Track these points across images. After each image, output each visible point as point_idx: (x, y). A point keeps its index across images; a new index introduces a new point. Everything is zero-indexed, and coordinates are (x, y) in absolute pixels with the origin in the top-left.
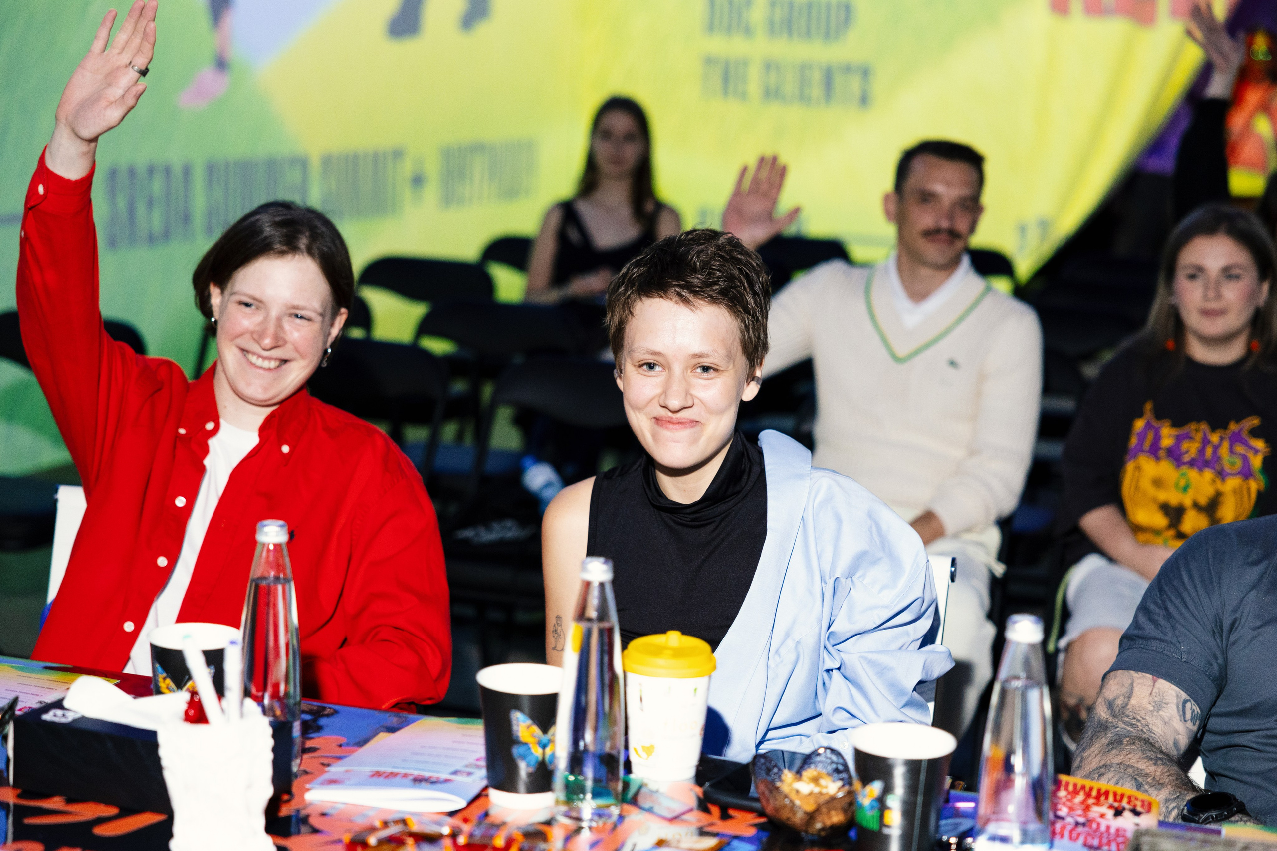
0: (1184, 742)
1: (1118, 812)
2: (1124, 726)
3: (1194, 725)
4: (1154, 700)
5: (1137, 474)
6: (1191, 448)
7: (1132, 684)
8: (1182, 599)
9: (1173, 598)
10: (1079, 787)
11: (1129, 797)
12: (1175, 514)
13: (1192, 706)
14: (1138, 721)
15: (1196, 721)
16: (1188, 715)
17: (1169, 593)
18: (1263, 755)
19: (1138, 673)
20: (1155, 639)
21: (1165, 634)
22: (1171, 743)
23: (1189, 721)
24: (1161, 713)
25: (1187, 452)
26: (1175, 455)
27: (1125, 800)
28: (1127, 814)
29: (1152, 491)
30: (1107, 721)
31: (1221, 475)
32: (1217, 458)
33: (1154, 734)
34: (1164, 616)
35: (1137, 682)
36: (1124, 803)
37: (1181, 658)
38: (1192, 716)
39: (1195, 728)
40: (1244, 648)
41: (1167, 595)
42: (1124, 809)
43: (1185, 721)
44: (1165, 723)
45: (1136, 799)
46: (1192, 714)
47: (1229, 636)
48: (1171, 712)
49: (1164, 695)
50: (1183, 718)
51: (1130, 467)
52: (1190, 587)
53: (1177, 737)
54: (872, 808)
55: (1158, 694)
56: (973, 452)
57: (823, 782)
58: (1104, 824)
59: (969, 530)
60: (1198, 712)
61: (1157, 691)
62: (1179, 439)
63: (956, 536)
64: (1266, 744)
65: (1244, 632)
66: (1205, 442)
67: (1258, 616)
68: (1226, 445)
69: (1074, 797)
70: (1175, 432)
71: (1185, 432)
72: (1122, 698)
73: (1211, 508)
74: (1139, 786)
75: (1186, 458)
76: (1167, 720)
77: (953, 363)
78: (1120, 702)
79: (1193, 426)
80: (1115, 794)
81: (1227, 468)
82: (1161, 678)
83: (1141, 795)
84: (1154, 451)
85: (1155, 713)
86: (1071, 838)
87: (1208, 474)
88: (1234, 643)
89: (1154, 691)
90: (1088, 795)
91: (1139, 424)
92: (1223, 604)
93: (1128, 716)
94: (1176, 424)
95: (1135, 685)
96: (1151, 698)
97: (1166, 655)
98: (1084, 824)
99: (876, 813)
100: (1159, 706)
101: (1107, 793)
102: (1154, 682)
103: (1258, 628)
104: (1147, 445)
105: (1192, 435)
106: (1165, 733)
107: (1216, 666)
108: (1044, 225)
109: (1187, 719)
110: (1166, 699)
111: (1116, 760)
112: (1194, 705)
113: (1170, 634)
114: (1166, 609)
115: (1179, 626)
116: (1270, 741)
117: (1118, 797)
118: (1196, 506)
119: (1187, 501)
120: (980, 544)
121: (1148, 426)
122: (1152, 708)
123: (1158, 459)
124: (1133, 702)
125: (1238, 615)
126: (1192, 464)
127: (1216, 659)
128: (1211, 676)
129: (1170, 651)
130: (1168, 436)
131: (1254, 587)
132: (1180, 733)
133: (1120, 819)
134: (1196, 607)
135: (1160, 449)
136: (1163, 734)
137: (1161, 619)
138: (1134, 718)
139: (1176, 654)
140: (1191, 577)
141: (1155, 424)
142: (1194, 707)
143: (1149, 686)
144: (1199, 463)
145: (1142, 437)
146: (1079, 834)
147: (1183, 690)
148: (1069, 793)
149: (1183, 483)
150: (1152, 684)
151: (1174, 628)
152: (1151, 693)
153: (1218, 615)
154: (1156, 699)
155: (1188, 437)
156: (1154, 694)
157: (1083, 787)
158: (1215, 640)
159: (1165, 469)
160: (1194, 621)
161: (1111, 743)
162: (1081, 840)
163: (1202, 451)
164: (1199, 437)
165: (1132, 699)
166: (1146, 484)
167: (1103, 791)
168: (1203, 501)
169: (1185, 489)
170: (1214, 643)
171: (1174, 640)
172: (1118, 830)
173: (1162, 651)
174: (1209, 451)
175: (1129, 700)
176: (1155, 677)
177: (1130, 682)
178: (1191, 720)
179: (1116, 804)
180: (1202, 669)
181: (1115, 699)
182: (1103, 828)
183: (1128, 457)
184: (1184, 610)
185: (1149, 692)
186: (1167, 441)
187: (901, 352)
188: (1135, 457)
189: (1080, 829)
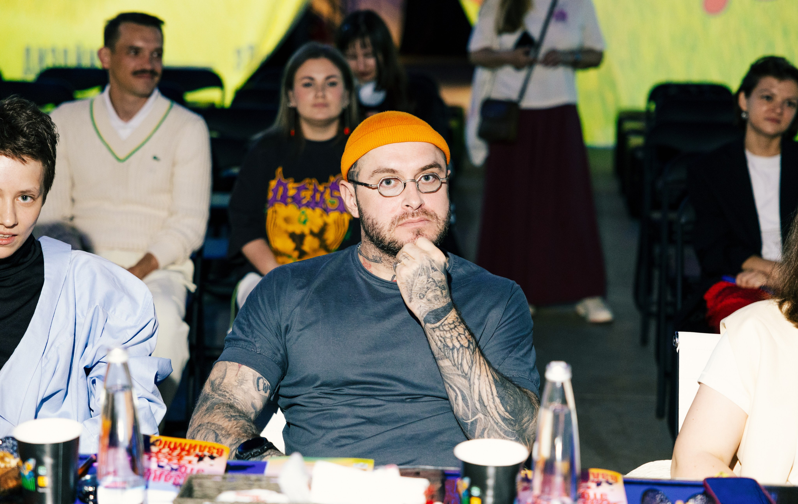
0: (259, 404)
1: (201, 458)
2: (218, 397)
3: (266, 392)
4: (238, 379)
5: (274, 215)
6: (307, 195)
7: (226, 370)
8: (258, 314)
9: (253, 314)
10: (178, 444)
11: (210, 448)
12: (298, 239)
13: (263, 381)
14: (228, 393)
15: (267, 391)
16: (261, 387)
17: (251, 311)
18: (306, 408)
19: (230, 363)
20: (241, 340)
21: (247, 336)
22: (249, 405)
23: (262, 390)
24: (242, 386)
25: (305, 197)
26: (297, 200)
27: (207, 449)
28: (207, 459)
29: (284, 226)
30: (208, 395)
31: (326, 211)
32: (323, 200)
33: (237, 400)
34: (247, 325)
35: (229, 368)
36: (206, 453)
37: (257, 351)
38: (264, 388)
39: (267, 395)
40: (294, 343)
41: (249, 311)
42: (205, 456)
43: (259, 390)
44: (245, 392)
45: (214, 448)
46: (264, 386)
47: (286, 336)
48: (250, 385)
49: (245, 375)
50: (257, 389)
51: (270, 212)
52: (262, 306)
53: (253, 401)
54: (30, 476)
55: (241, 375)
56: (172, 213)
57: (7, 459)
58: (189, 467)
59: (173, 263)
60: (268, 385)
61: (241, 373)
62: (299, 189)
63: (165, 268)
64: (309, 402)
65: (293, 333)
66: (316, 190)
67: (301, 322)
68: (328, 191)
69: (173, 451)
70: (296, 185)
71: (302, 185)
72: (219, 379)
73: (320, 234)
74: (217, 440)
75: (304, 202)
76: (246, 390)
77: (155, 158)
78: (217, 382)
79: (307, 181)
80: (201, 446)
81: (330, 206)
82: (244, 364)
83: (217, 445)
84: (284, 200)
85: (238, 387)
86: (166, 480)
87: (318, 211)
88: (288, 341)
89: (239, 373)
90: (183, 449)
91: (273, 184)
92: (281, 316)
93: (221, 390)
94: (296, 181)
95: (227, 370)
96: (236, 378)
97: (248, 350)
98: (176, 470)
99: (33, 479)
100: (241, 383)
101: (195, 447)
102: (240, 367)
103: (301, 330)
104: (279, 197)
105: (308, 186)
106: (244, 399)
107: (279, 355)
108: (252, 48)
109: (260, 389)
110: (246, 378)
111: (206, 421)
112: (265, 380)
113: (250, 336)
114: (249, 320)
115: (256, 332)
116: (312, 400)
117: (202, 449)
118: (312, 233)
119: (306, 231)
120: (180, 272)
121: (279, 183)
122: (237, 384)
123: (286, 204)
124: (225, 381)
125: (289, 323)
126: (308, 205)
127: (279, 351)
128: (276, 362)
129: (250, 347)
130: (292, 188)
131: (299, 304)
132: (256, 398)
133: (201, 463)
134: (266, 319)
135: (288, 197)
136: (243, 399)
137: (246, 328)
138: (224, 391)
139: (253, 349)
140: (263, 300)
141: (284, 181)
142: (265, 382)
143: (236, 370)
144: (313, 204)
145: (275, 191)
146: (171, 477)
147: (257, 371)
148: (171, 449)
149: (303, 218)
150: (238, 369)
151: (252, 332)
152: (237, 375)
153: (278, 323)
154: (240, 378)
155: (305, 188)
156: (238, 375)
157: (180, 444)
158: (278, 338)
159: (291, 210)
160: (265, 328)
161: (207, 409)
162: (171, 481)
163: (313, 197)
164: (312, 187)
165: (225, 379)
166: (280, 222)
167: (193, 445)
168: (316, 230)
169: (305, 222)
170: (277, 341)
171: (253, 340)
172: (198, 471)
173: (245, 348)
174: (318, 196)
175: (223, 380)
176: (240, 365)
177: (225, 368)
178: (263, 390)
179: (200, 454)
180: (270, 357)
181: (215, 380)
182: (189, 471)
183: (268, 205)
184: (259, 321)
185: (235, 374)
186: (292, 192)
187: (122, 156)
188: (272, 205)
189: (174, 473)
